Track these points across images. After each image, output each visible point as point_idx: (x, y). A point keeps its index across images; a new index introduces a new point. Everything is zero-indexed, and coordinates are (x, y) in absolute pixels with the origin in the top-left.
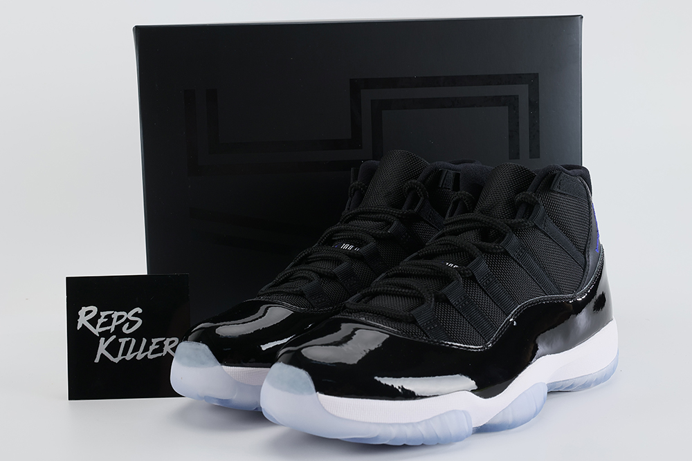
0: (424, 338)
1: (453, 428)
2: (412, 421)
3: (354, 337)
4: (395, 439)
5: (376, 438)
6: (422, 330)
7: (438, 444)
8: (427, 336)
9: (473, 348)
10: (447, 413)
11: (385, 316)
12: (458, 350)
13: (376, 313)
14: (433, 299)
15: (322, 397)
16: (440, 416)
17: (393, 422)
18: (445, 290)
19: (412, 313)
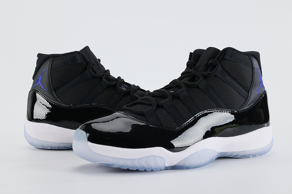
5: (113, 164)
6: (146, 118)
7: (145, 170)
15: (90, 143)
18: (162, 102)
19: (143, 110)
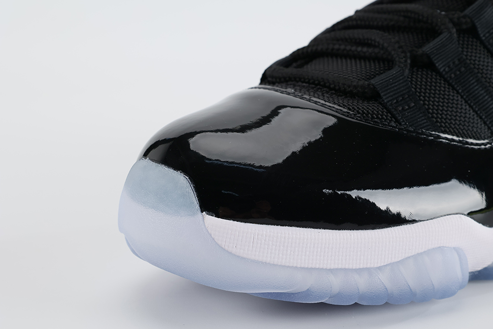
0: (393, 124)
1: (437, 277)
2: (368, 266)
3: (275, 120)
4: (338, 295)
5: (307, 293)
6: (389, 111)
8: (397, 121)
9: (472, 144)
10: (427, 253)
11: (329, 87)
12: (449, 147)
13: (313, 83)
14: (409, 61)
15: (212, 221)
16: (416, 257)
17: (336, 266)
18: (428, 48)
19: (373, 81)
